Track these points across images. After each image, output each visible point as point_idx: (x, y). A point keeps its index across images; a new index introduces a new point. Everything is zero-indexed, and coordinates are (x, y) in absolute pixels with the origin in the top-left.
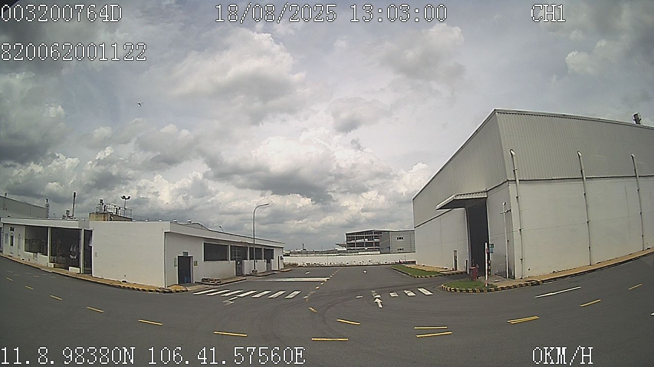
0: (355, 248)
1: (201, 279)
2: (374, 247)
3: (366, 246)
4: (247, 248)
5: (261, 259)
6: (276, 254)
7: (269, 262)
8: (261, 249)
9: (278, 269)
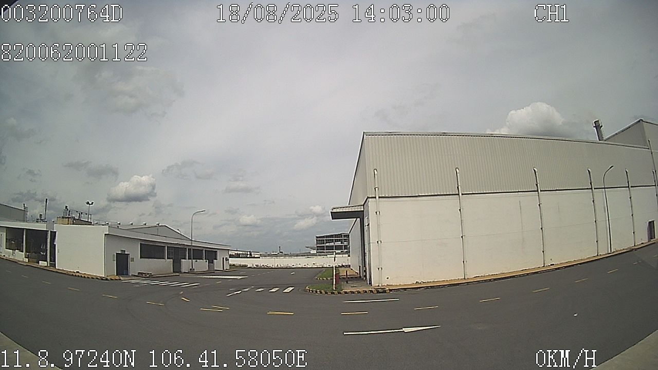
4: (186, 249)
5: (203, 260)
6: (220, 256)
7: (211, 262)
8: (203, 250)
9: (222, 269)
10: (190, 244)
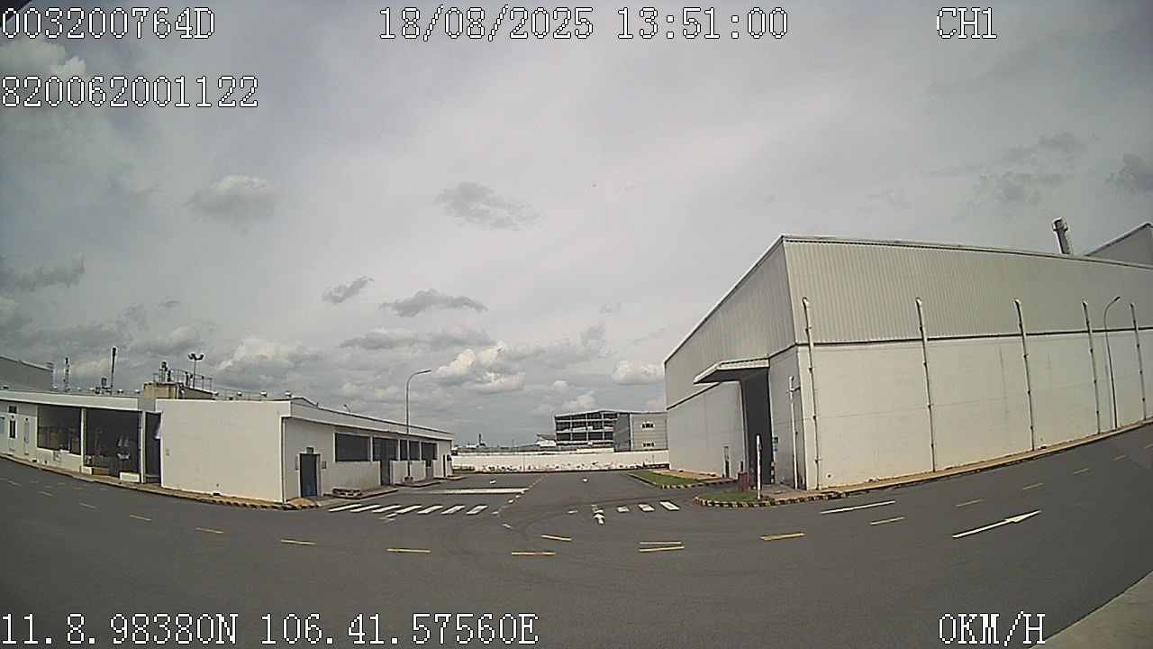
0: (571, 442)
1: (332, 489)
2: (603, 441)
3: (590, 439)
4: (397, 440)
5: (418, 459)
6: (441, 451)
7: (429, 464)
8: (418, 442)
9: (442, 476)
10: (405, 433)
